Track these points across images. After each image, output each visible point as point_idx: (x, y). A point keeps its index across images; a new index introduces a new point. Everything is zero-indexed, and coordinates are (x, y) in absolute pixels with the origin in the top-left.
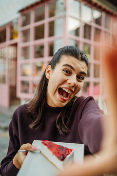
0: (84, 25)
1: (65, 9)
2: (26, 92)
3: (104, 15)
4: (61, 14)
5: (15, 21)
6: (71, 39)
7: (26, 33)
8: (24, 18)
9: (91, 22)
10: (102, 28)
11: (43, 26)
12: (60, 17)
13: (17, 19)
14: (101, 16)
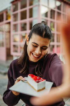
0: (50, 10)
2: (16, 51)
3: (62, 4)
4: (37, 4)
5: (9, 9)
6: (43, 19)
7: (15, 16)
8: (14, 6)
9: (55, 8)
11: (26, 11)
12: (36, 6)
13: (10, 7)
14: (61, 5)
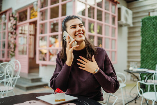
0: (89, 7)
2: (44, 60)
5: (35, 3)
13: (37, 1)
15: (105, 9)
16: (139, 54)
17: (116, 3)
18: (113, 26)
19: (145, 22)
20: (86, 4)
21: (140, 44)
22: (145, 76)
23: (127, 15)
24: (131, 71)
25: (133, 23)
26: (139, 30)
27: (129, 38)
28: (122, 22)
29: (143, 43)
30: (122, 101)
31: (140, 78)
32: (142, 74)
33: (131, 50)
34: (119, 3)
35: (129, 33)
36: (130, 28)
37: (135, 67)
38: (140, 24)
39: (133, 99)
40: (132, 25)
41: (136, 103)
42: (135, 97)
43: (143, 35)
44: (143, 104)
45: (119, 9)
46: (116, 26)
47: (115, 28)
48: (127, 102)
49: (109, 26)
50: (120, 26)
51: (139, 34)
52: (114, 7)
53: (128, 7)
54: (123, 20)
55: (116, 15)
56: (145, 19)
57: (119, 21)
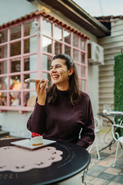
1: (39, 29)
6: (44, 54)
9: (61, 40)
10: (71, 46)
12: (36, 36)
14: (70, 35)
15: (74, 45)
16: (112, 96)
17: (86, 38)
18: (83, 64)
19: (118, 60)
20: (52, 40)
21: (113, 85)
22: (119, 120)
23: (97, 52)
24: (104, 115)
25: (105, 61)
26: (112, 68)
27: (100, 78)
28: (93, 60)
29: (116, 83)
30: (96, 148)
31: (114, 122)
32: (117, 117)
33: (103, 91)
34: (89, 39)
35: (100, 72)
36: (101, 67)
37: (109, 110)
38: (113, 63)
39: (107, 145)
40: (103, 64)
41: (110, 149)
42: (110, 143)
43: (116, 75)
44: (118, 150)
45: (89, 45)
46: (86, 65)
47: (85, 67)
48: (101, 149)
49: (79, 65)
50: (91, 64)
51: (112, 73)
52: (83, 43)
53: (99, 43)
54: (93, 58)
55: (86, 52)
56: (118, 57)
57: (90, 59)
